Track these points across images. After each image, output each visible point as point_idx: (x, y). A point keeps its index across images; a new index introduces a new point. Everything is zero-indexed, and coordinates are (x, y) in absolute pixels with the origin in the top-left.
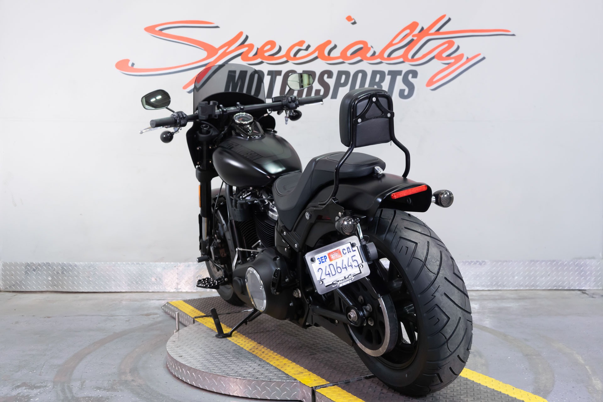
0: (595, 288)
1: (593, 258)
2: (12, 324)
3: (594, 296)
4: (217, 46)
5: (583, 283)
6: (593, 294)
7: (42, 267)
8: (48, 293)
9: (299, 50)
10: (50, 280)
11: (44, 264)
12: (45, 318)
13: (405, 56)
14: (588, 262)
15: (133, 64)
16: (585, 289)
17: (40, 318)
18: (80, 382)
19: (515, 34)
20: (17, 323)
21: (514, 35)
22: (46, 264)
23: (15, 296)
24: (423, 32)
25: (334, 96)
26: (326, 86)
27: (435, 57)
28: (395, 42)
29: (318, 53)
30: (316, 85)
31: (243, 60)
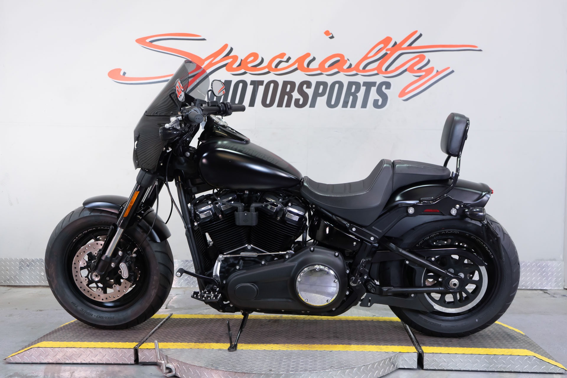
0: (556, 288)
1: (555, 260)
2: (6, 316)
3: (555, 296)
4: (203, 57)
5: (545, 283)
6: (554, 294)
7: (35, 263)
8: (40, 287)
9: (280, 62)
10: (43, 276)
11: (38, 259)
12: (37, 311)
13: (379, 68)
14: (550, 263)
15: (124, 73)
16: (547, 289)
17: (33, 311)
18: (69, 372)
19: (482, 50)
20: (11, 315)
21: (480, 50)
22: (39, 260)
23: (9, 290)
24: (396, 46)
25: (313, 105)
26: (305, 96)
27: (407, 70)
28: (370, 55)
29: (298, 65)
30: (296, 95)
31: (228, 70)
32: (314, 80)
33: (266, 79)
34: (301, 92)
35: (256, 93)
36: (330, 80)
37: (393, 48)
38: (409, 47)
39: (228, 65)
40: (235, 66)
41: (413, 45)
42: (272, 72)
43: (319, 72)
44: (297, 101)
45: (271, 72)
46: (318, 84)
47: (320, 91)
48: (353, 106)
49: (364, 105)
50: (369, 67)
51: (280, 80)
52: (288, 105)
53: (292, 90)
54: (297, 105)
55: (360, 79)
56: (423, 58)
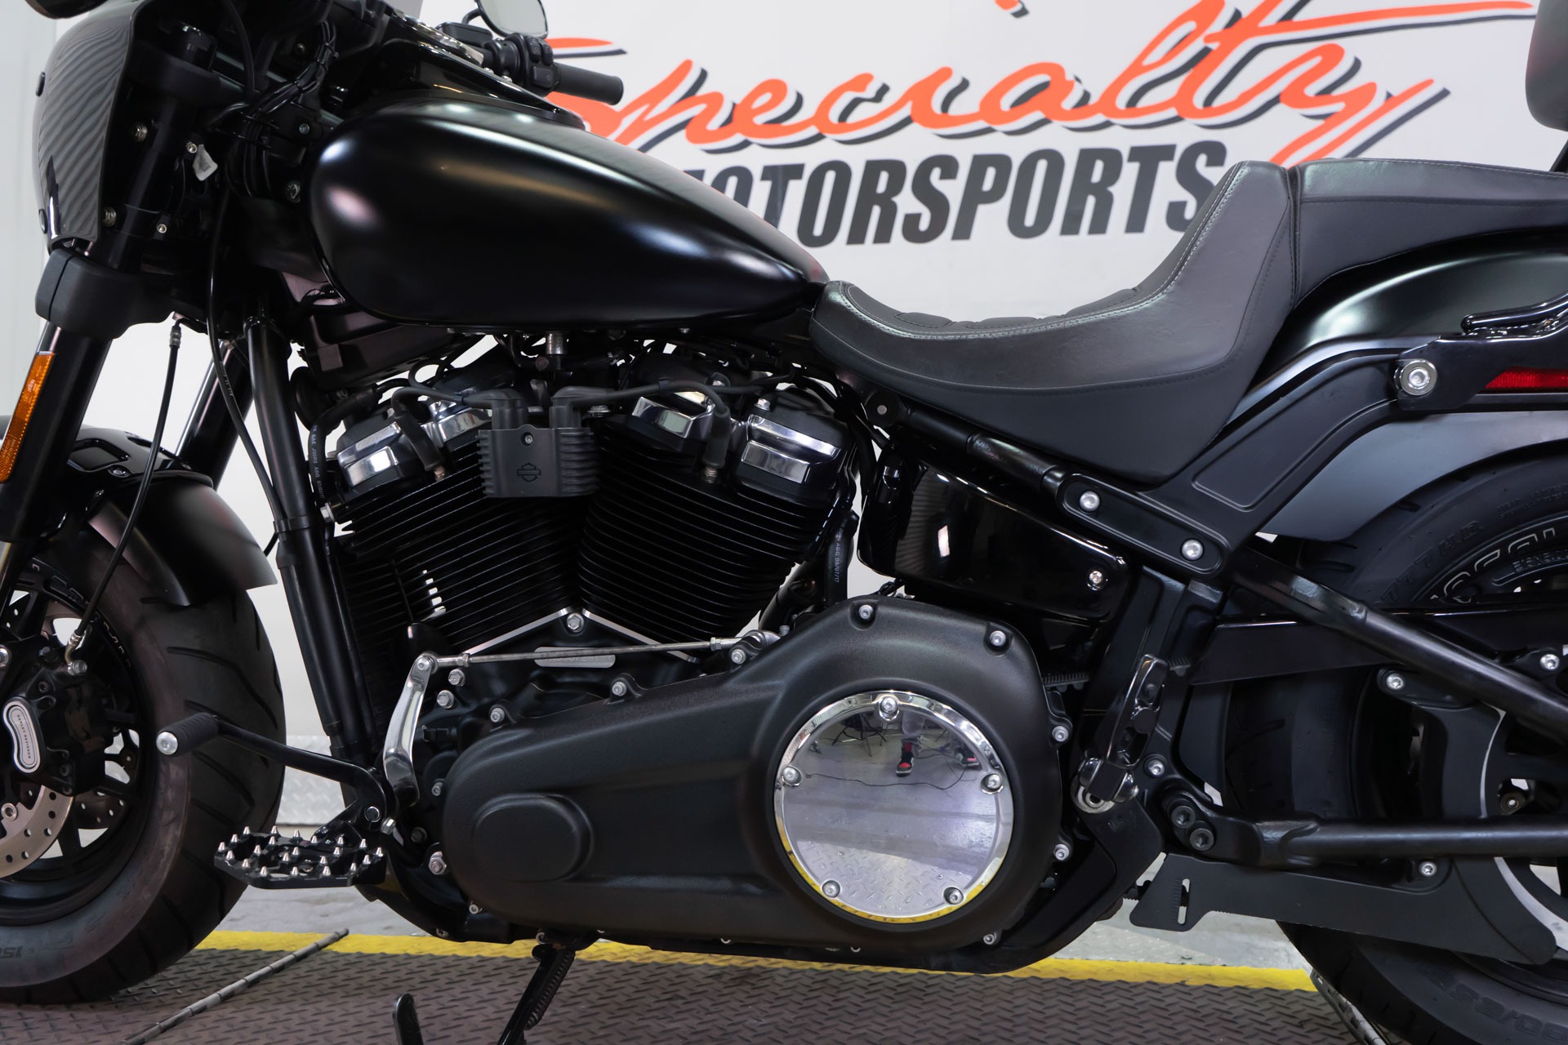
9: (855, 103)
13: (1182, 99)
24: (1238, 26)
25: (963, 231)
26: (937, 204)
27: (1281, 98)
28: (1147, 61)
29: (914, 109)
30: (907, 202)
31: (693, 138)
32: (964, 153)
33: (811, 158)
34: (923, 190)
35: (779, 203)
36: (1017, 150)
37: (1230, 30)
38: (1286, 23)
39: (690, 125)
40: (714, 124)
41: (1300, 17)
42: (830, 138)
43: (981, 124)
44: (912, 220)
45: (826, 134)
46: (980, 163)
47: (988, 184)
48: (1099, 225)
49: (1136, 222)
50: (1148, 100)
51: (857, 159)
52: (883, 236)
53: (895, 186)
54: (912, 232)
55: (1120, 139)
56: (1339, 53)
